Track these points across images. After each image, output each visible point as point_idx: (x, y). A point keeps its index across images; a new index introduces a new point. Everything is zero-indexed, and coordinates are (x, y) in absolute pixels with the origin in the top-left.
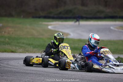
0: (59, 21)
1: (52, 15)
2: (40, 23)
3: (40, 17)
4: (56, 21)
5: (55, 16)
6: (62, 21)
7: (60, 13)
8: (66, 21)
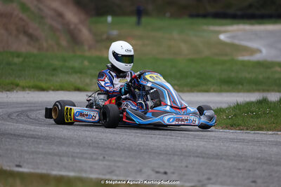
0: (244, 23)
1: (231, 11)
2: (205, 27)
3: (205, 16)
4: (238, 24)
5: (239, 13)
6: (252, 24)
7: (250, 6)
8: (260, 24)
